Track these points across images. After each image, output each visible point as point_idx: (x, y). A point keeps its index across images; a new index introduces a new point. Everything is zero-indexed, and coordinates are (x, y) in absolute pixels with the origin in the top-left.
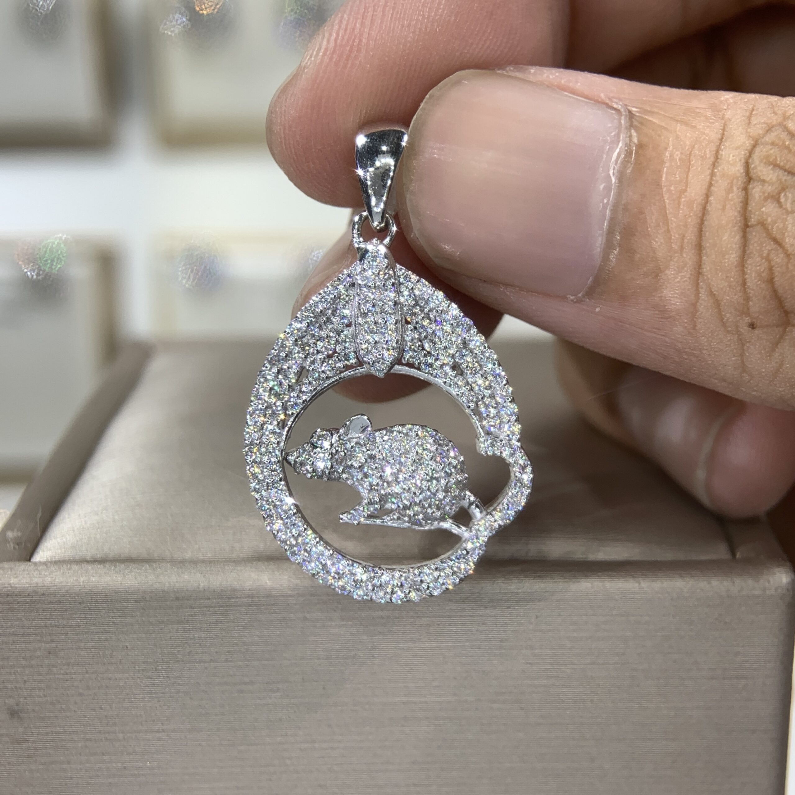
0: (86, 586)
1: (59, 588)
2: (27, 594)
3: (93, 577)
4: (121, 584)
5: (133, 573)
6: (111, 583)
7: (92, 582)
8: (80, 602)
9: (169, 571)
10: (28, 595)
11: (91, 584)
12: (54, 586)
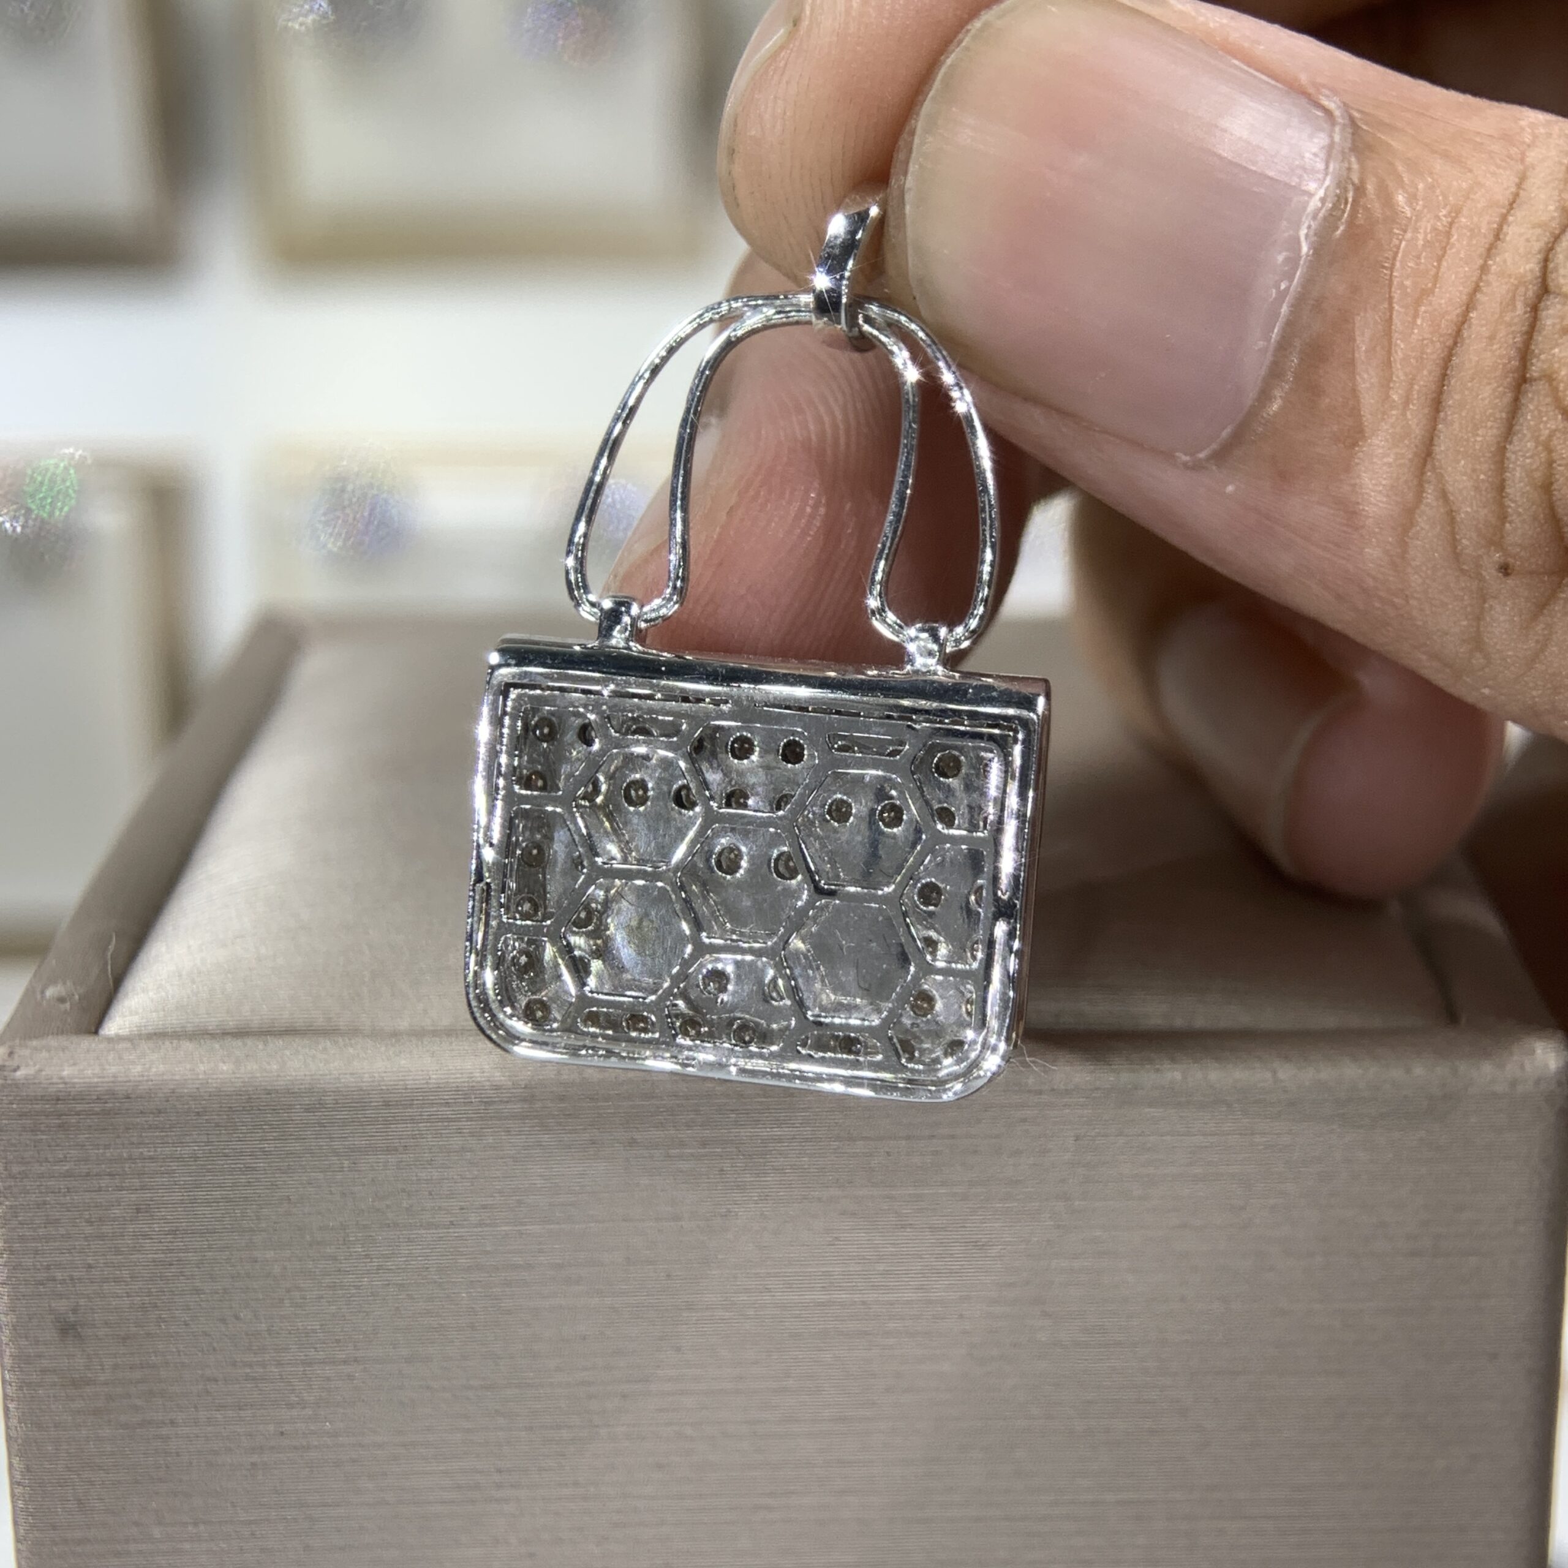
0: (210, 1081)
1: (157, 1085)
2: (95, 1097)
3: (224, 1063)
4: (278, 1076)
5: (301, 1057)
6: (258, 1075)
7: (221, 1073)
8: (198, 1113)
9: (369, 1051)
10: (98, 1099)
11: (221, 1076)
12: (147, 1081)
